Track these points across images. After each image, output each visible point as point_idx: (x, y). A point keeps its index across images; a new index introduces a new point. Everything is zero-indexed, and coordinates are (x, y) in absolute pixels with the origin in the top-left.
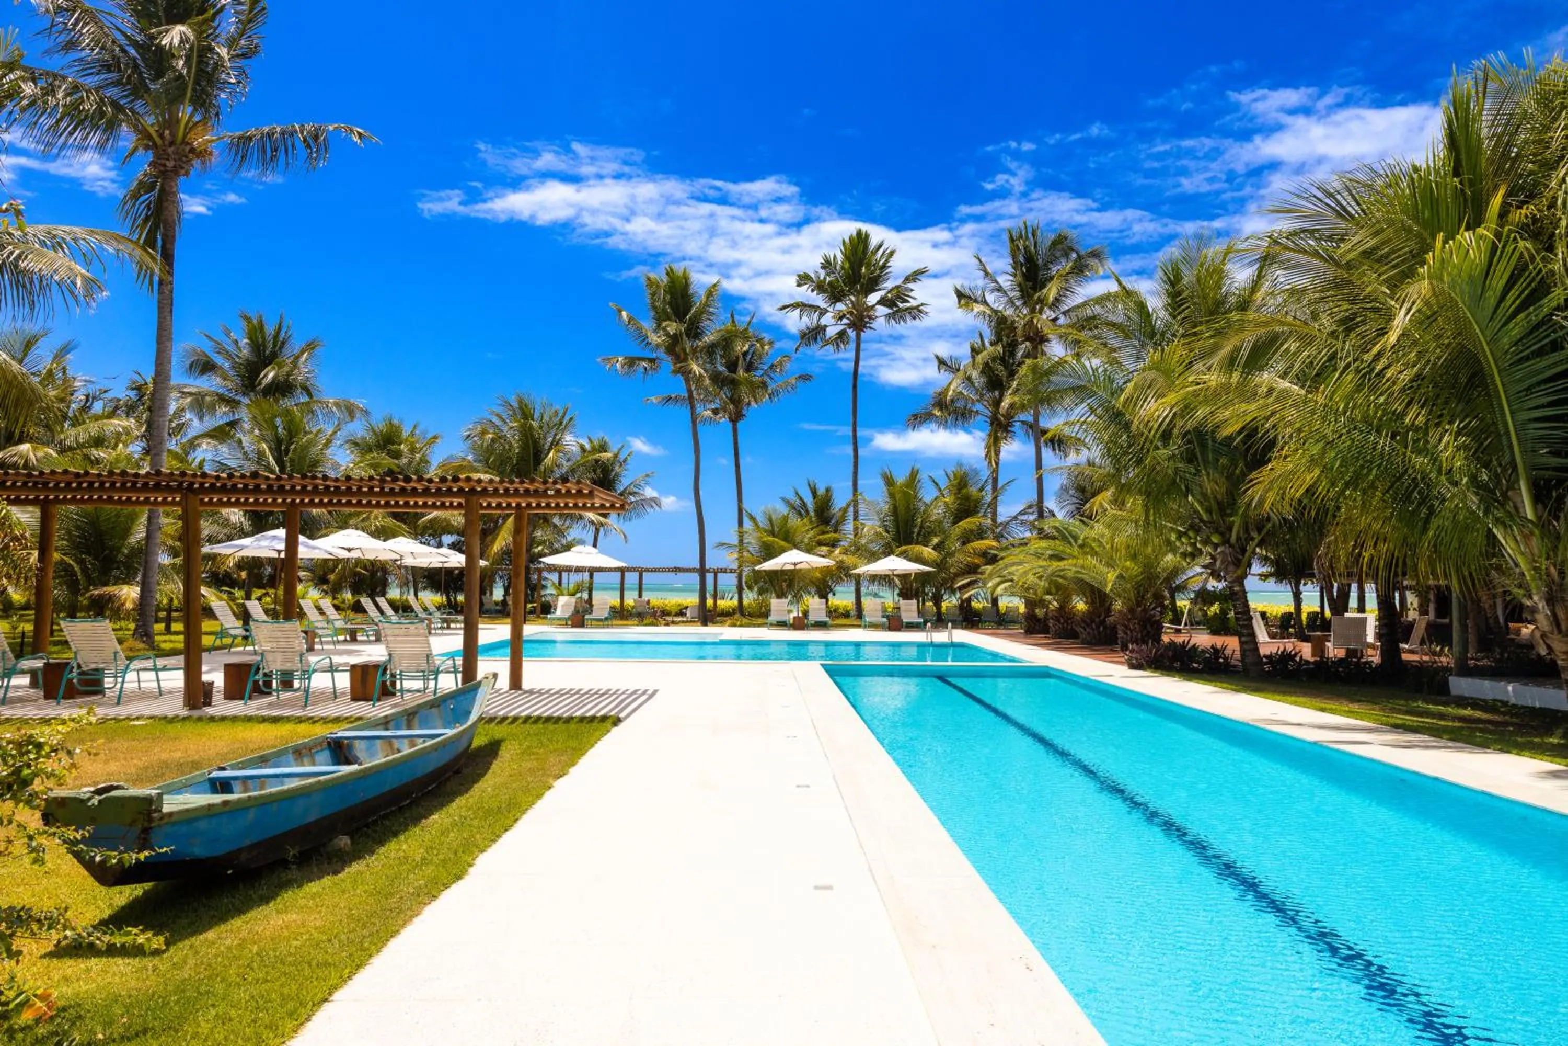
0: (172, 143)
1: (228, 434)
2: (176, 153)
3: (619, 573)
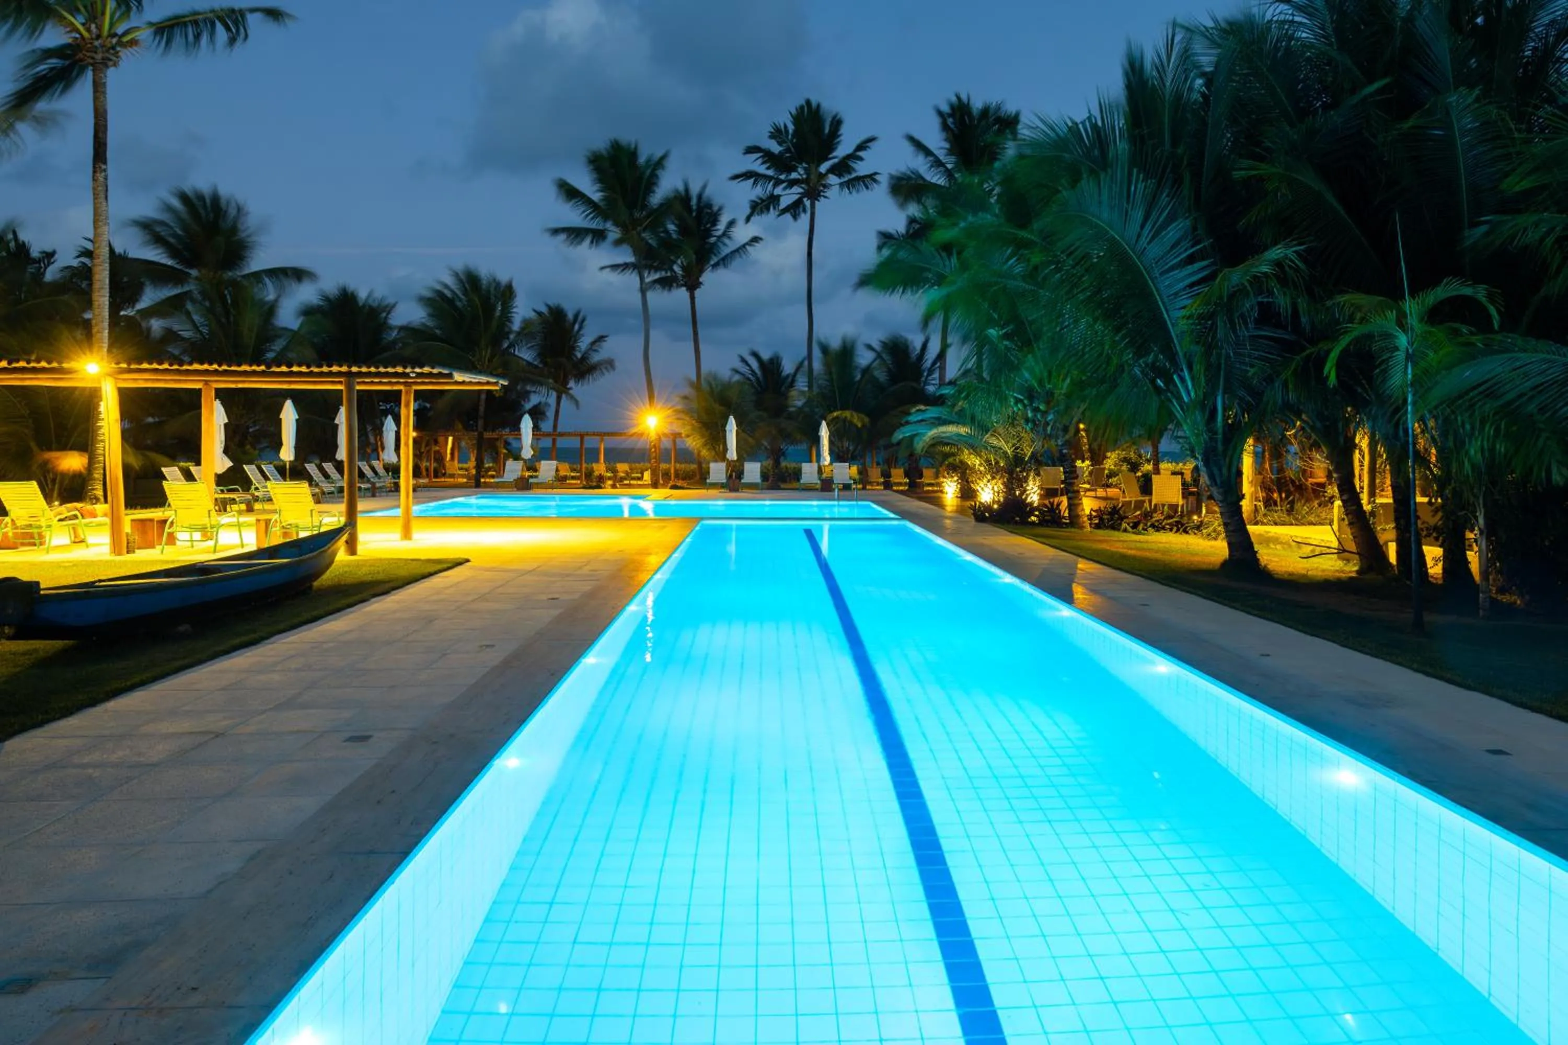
3: (579, 438)
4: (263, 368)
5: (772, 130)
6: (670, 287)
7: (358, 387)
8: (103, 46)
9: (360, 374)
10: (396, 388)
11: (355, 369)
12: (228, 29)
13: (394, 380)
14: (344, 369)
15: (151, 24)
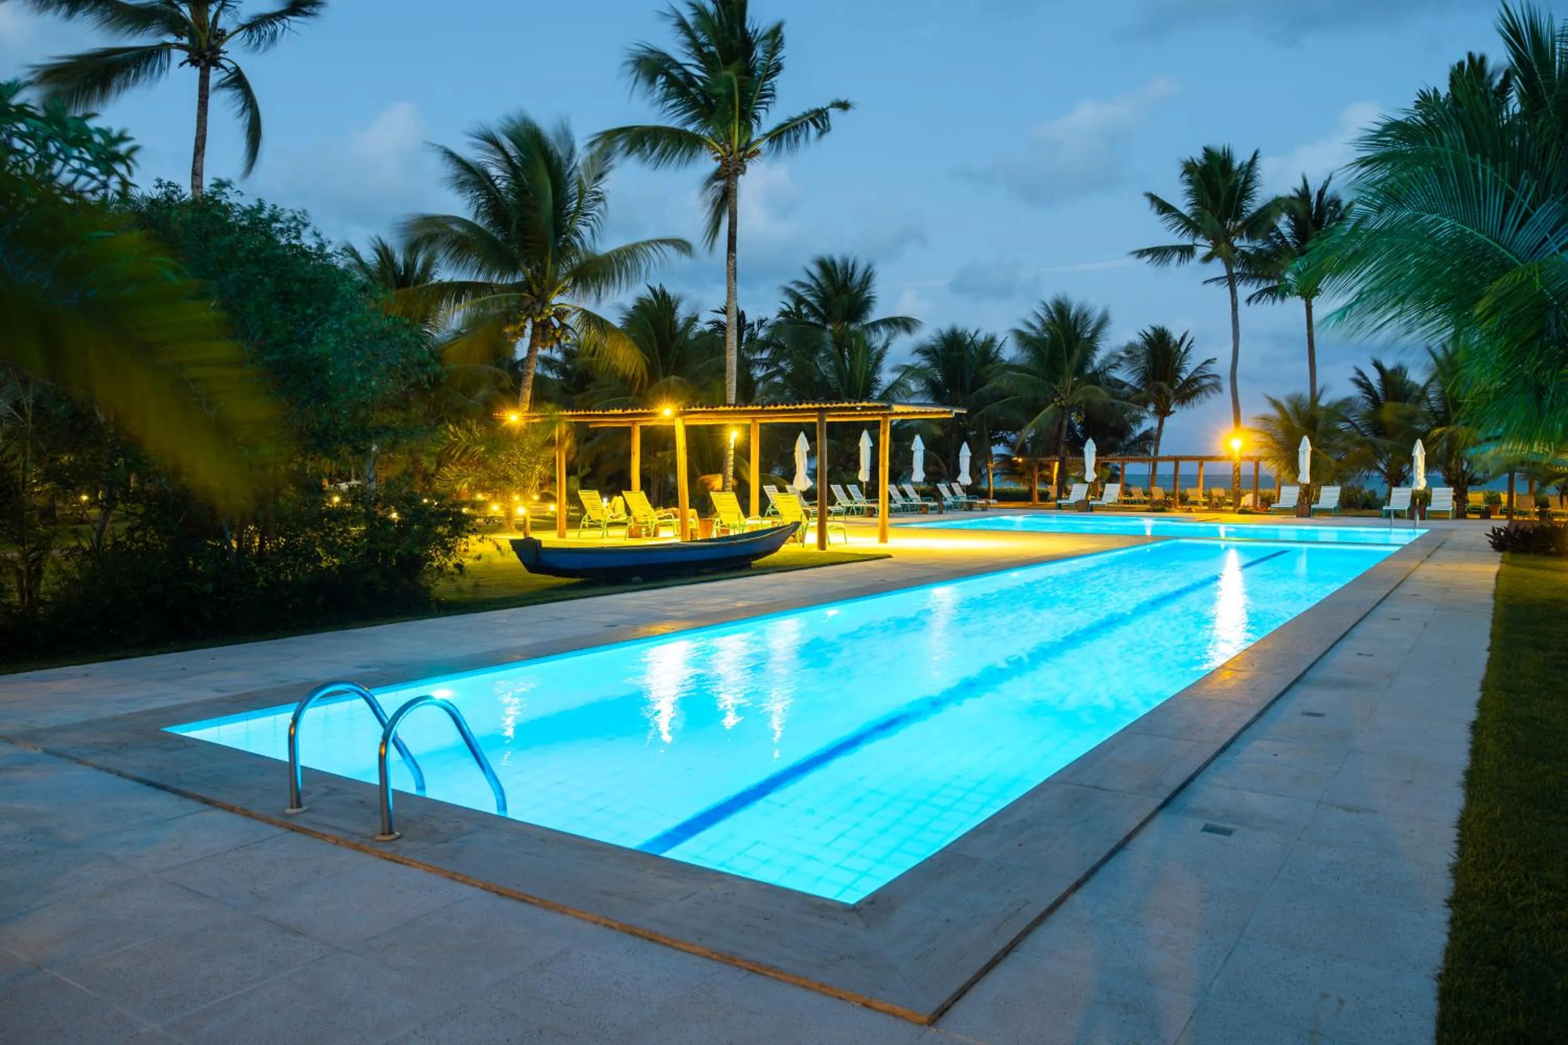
3: (1172, 463)
4: (760, 407)
5: (1419, 99)
6: (1283, 297)
7: (828, 420)
8: (734, 160)
9: (828, 409)
10: (876, 419)
11: (823, 406)
12: (817, 126)
13: (875, 413)
14: (817, 406)
15: (766, 136)
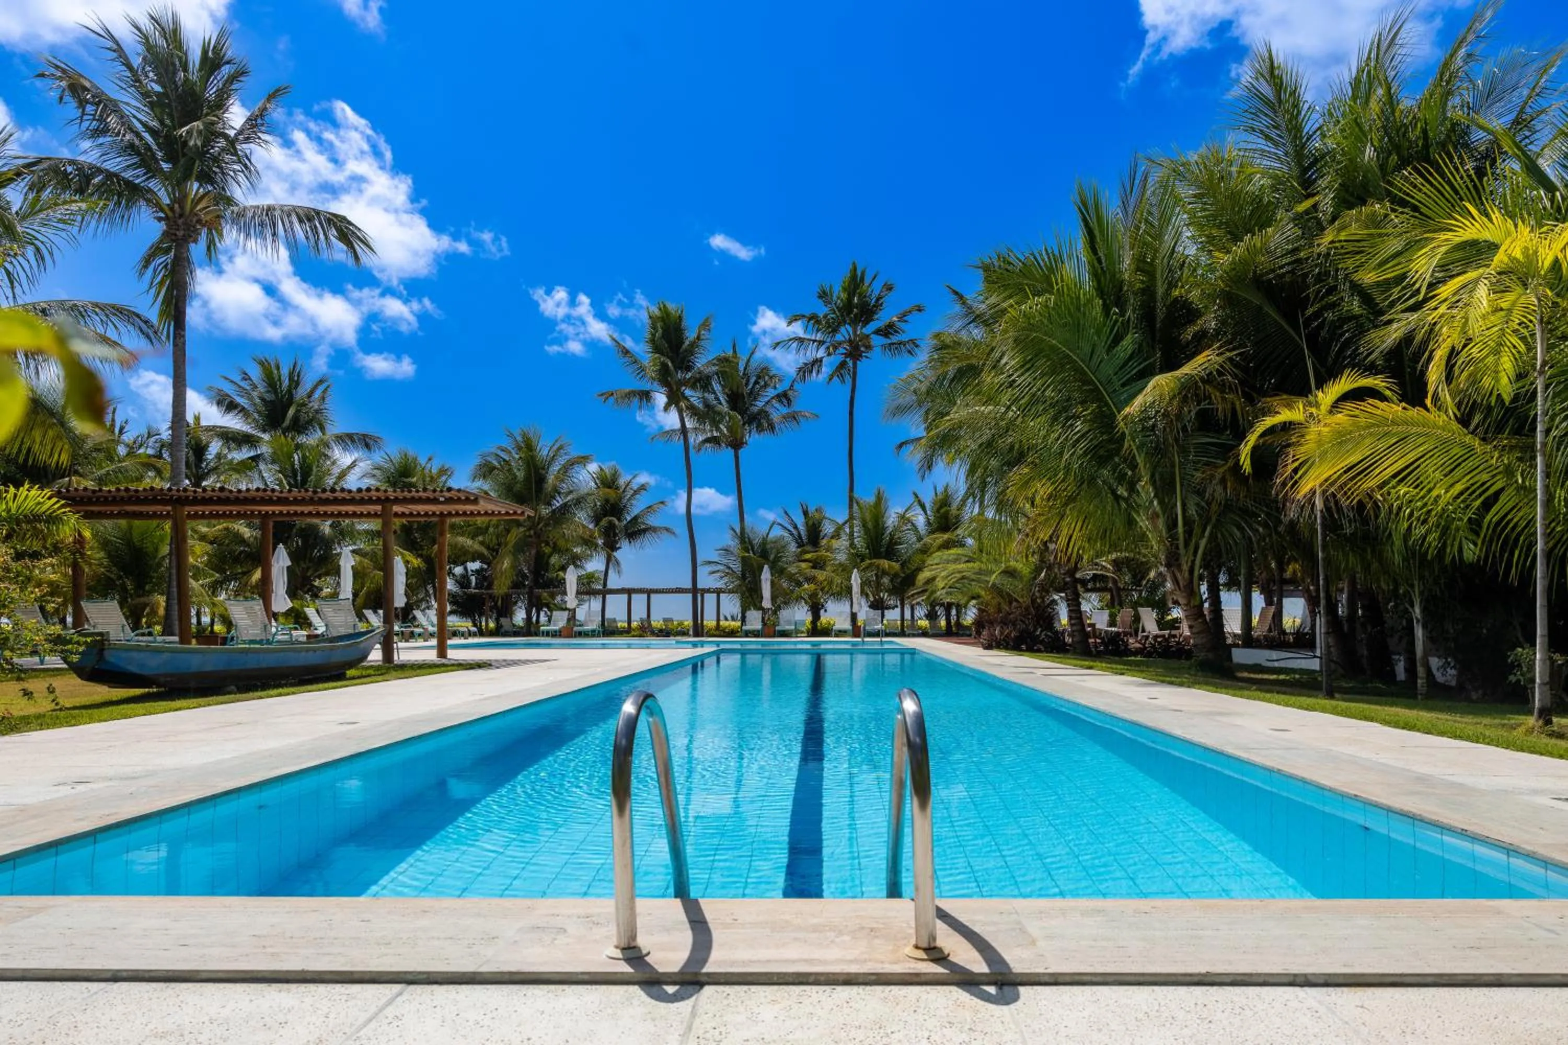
0: (181, 216)
1: (250, 469)
2: (184, 224)
3: (626, 595)
6: (717, 447)
9: (396, 501)
10: (433, 519)
14: (382, 494)
